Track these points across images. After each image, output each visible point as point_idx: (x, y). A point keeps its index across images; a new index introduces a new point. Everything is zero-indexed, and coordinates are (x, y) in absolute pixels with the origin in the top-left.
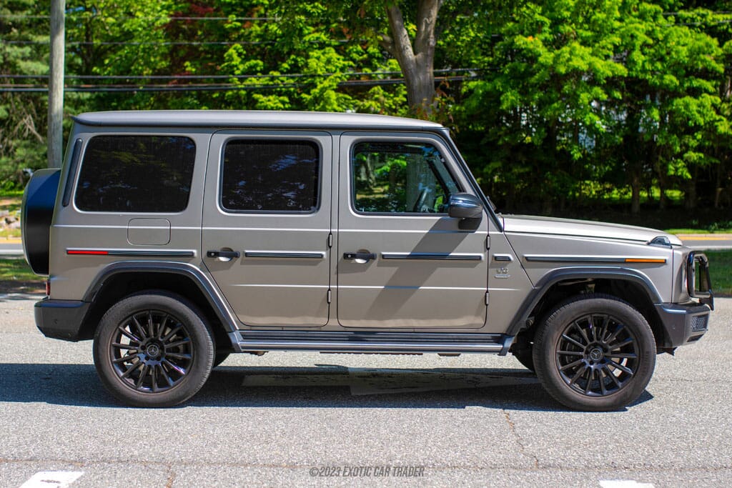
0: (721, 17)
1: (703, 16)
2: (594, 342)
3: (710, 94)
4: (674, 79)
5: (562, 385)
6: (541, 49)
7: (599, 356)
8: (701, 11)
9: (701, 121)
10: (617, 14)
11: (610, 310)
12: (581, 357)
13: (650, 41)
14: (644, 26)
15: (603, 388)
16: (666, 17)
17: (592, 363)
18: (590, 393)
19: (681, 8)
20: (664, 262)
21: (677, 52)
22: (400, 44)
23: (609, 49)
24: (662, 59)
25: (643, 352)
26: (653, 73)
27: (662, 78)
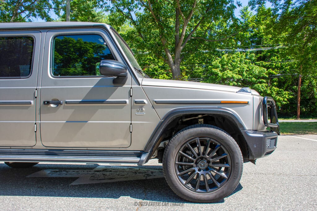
0: (267, 63)
1: (262, 63)
2: (200, 156)
3: (265, 83)
4: (255, 79)
5: (179, 185)
6: (219, 72)
7: (204, 166)
8: (261, 62)
9: (262, 90)
10: (239, 63)
11: (210, 135)
12: (192, 166)
13: (248, 69)
14: (246, 66)
15: (207, 187)
16: (252, 64)
17: (199, 170)
18: (199, 190)
19: (256, 61)
20: (247, 103)
21: (255, 72)
22: (169, 60)
23: (237, 72)
24: (251, 74)
25: (234, 163)
26: (249, 78)
27: (252, 79)
